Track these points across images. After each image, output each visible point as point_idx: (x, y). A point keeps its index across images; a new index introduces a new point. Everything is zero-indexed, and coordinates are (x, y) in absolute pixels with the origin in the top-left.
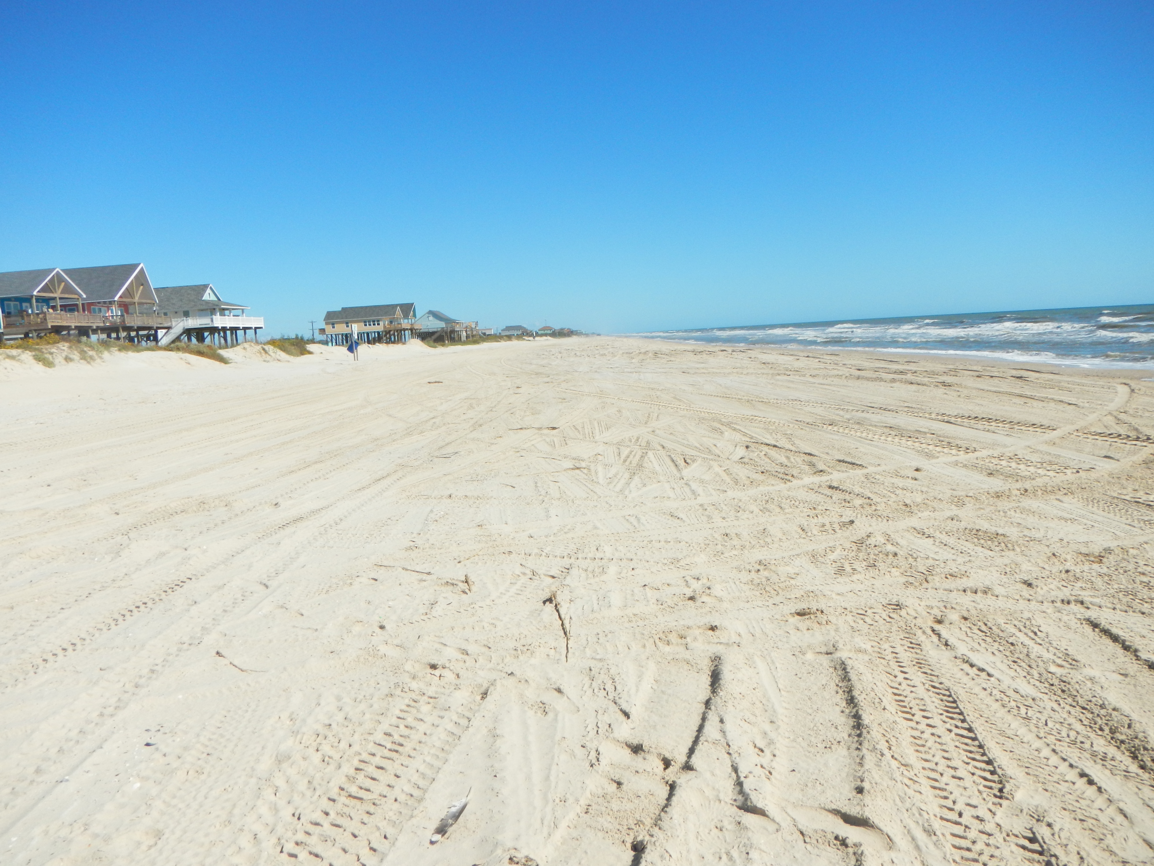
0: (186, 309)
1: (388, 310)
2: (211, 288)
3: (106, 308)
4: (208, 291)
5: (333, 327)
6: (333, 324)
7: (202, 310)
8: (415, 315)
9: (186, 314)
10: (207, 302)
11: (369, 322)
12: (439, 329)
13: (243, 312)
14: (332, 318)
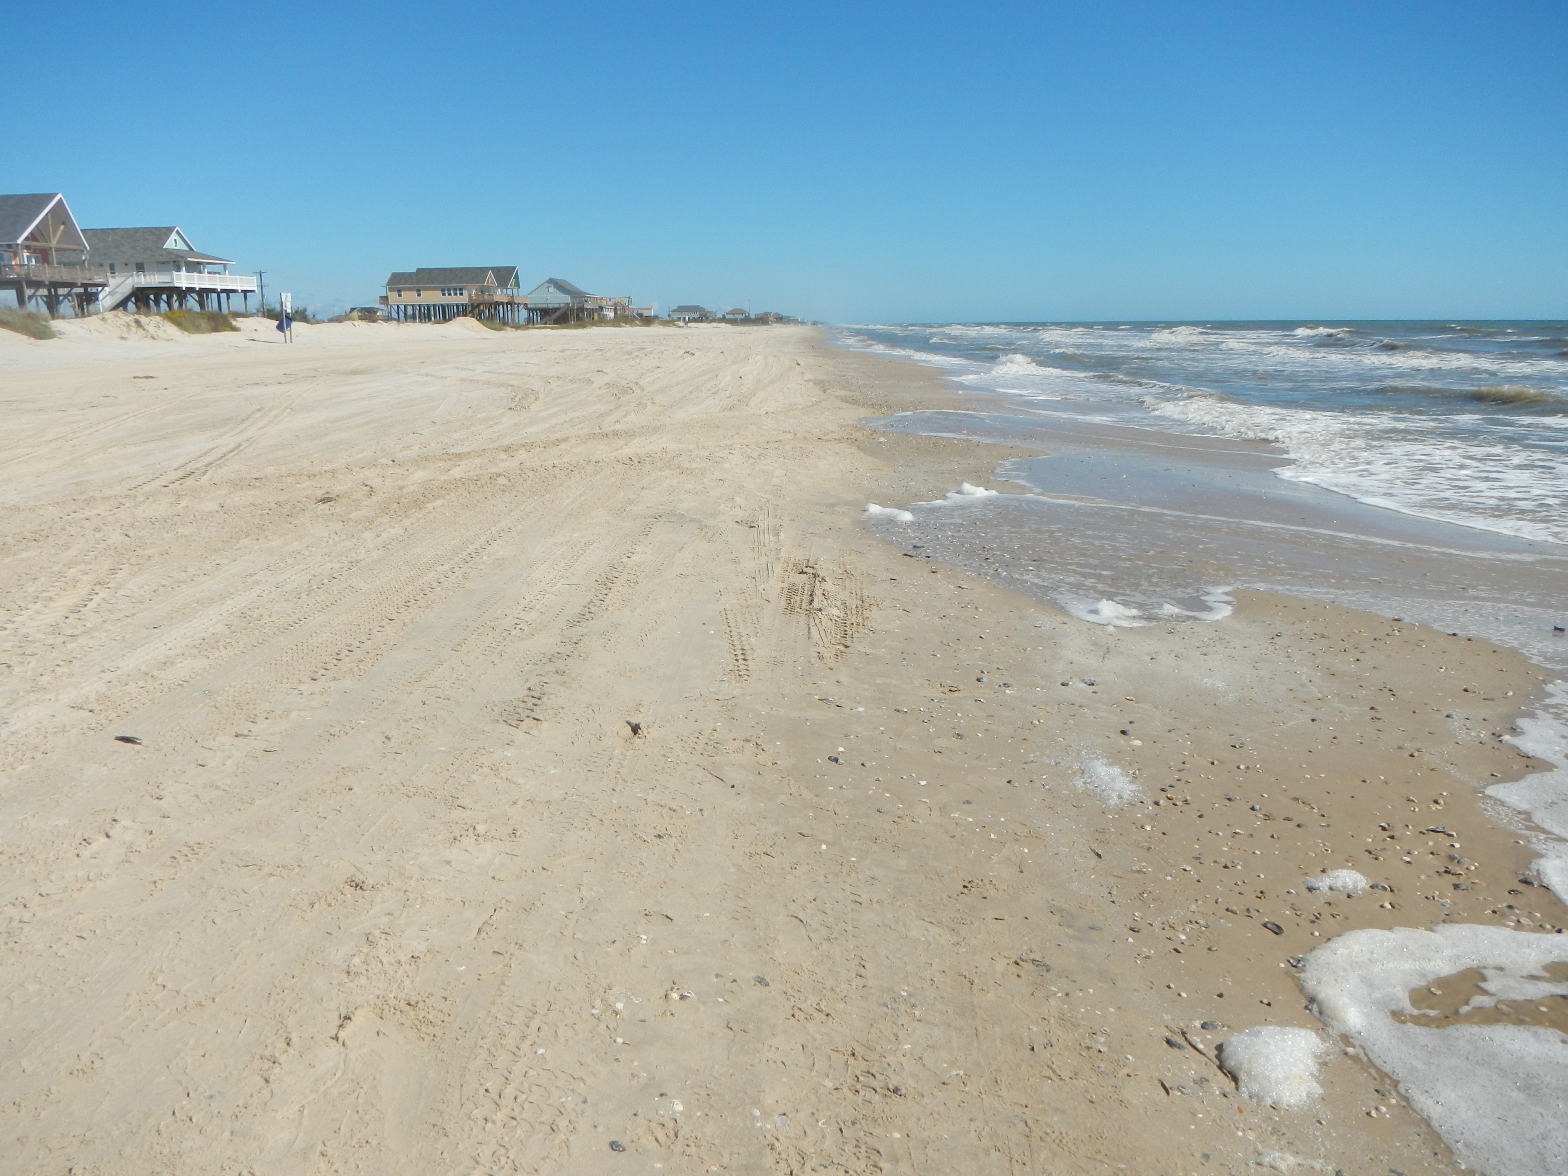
0: (139, 260)
1: (474, 275)
2: (178, 232)
3: (11, 255)
4: (174, 236)
5: (400, 295)
6: (399, 291)
7: (163, 263)
8: (517, 284)
9: (140, 268)
10: (169, 252)
11: (449, 290)
12: (562, 305)
13: (225, 269)
14: (398, 281)
